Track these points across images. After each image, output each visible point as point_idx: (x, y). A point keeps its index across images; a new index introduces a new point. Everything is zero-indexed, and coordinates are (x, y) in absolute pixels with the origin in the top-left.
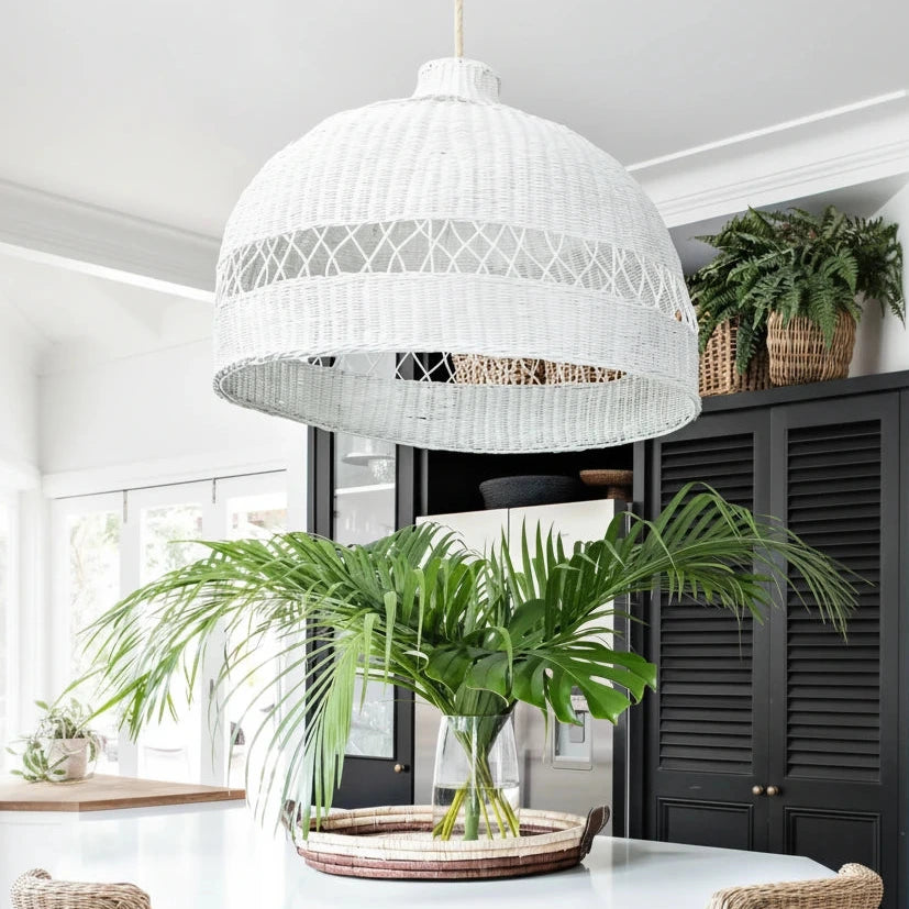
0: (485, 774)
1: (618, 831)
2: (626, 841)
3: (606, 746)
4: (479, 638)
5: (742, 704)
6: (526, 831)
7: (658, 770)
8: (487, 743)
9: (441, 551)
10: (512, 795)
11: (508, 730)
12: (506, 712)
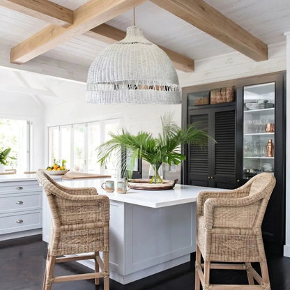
0: (157, 173)
1: (182, 184)
2: (183, 185)
3: (179, 169)
4: (156, 152)
5: (206, 162)
6: (164, 183)
7: (190, 174)
8: (157, 169)
9: (150, 137)
10: (162, 177)
11: (161, 166)
12: (161, 163)
